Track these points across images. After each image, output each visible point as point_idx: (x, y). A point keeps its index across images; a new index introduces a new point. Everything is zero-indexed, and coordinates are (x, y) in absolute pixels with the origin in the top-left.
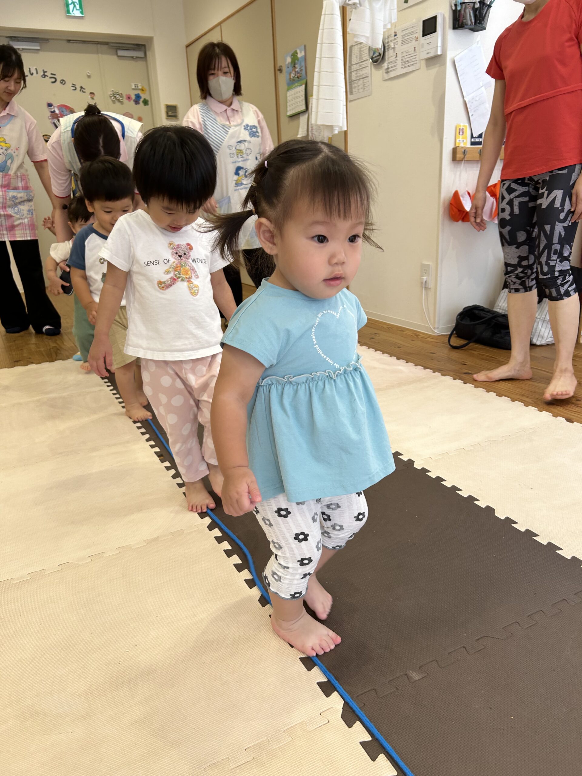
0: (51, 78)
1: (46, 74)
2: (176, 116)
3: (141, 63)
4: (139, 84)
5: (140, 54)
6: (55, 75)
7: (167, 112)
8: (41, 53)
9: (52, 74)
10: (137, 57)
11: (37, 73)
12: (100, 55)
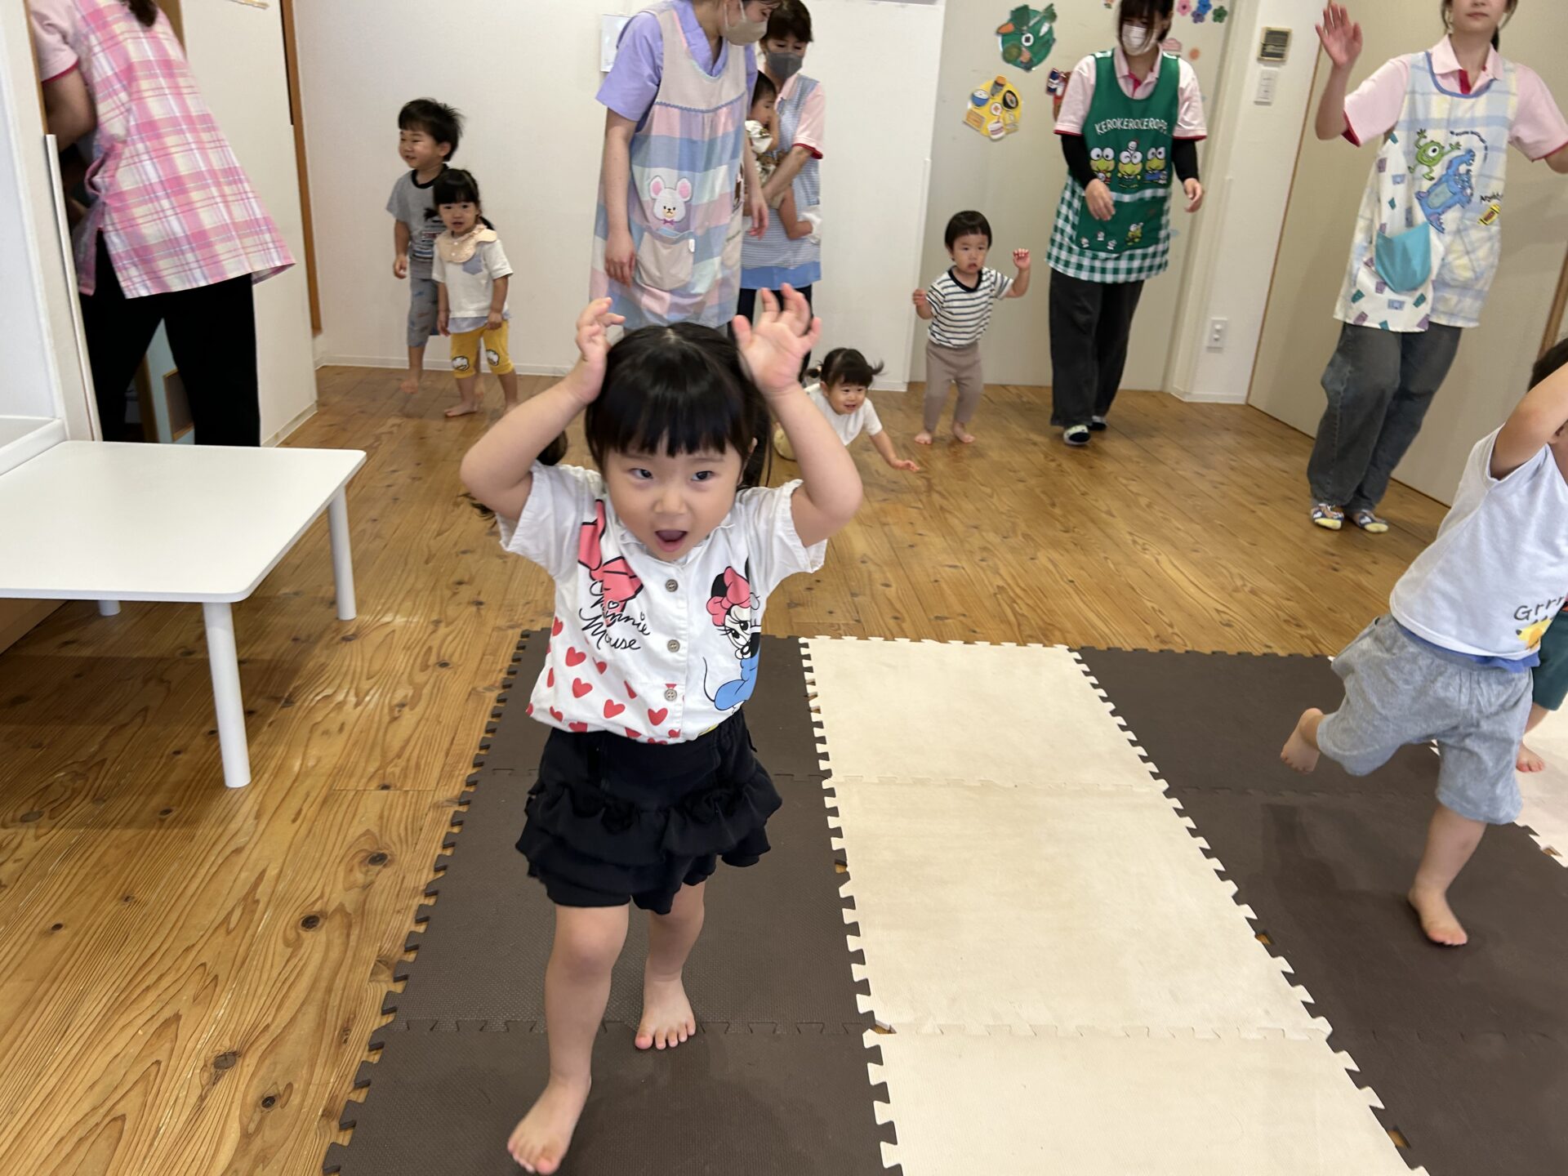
2: (1280, 56)
7: (1264, 46)
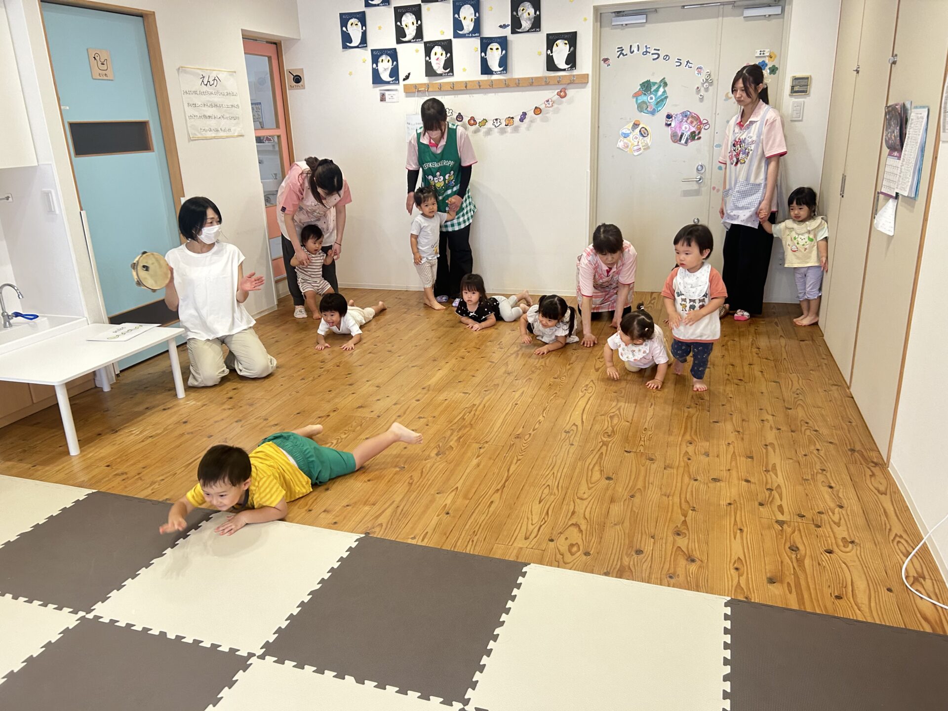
0: (652, 54)
1: (648, 50)
2: (806, 92)
3: (774, 22)
4: (767, 50)
5: (777, 10)
6: (659, 50)
7: (793, 87)
8: (647, 25)
9: (655, 50)
10: (770, 15)
11: (638, 50)
12: (720, 18)
